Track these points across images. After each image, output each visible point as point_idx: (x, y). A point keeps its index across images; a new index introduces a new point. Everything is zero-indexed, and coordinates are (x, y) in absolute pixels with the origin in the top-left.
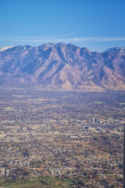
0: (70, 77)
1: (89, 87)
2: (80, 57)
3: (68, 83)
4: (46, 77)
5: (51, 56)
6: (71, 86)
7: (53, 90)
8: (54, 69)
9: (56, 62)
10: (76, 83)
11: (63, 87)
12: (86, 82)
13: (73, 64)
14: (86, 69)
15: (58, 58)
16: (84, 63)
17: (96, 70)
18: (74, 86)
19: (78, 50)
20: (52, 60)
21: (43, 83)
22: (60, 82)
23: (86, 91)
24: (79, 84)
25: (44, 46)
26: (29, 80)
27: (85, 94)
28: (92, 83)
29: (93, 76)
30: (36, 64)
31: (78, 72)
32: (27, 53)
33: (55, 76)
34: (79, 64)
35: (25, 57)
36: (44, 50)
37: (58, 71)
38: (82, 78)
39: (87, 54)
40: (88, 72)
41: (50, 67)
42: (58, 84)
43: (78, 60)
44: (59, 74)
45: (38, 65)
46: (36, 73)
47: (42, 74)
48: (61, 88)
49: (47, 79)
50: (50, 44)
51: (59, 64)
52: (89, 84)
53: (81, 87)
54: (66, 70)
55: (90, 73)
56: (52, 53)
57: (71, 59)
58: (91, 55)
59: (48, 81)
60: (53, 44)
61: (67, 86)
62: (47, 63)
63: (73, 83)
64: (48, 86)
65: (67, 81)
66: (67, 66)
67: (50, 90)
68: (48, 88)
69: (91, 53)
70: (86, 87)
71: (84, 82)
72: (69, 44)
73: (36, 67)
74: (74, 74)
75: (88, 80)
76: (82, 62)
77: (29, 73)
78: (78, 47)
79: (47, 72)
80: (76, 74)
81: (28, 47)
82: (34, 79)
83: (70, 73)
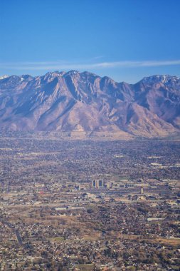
0: (83, 120)
1: (111, 134)
2: (99, 91)
3: (80, 129)
4: (48, 120)
5: (57, 89)
6: (85, 133)
7: (58, 139)
8: (61, 108)
9: (63, 98)
10: (92, 128)
11: (72, 134)
12: (106, 127)
13: (89, 101)
14: (107, 107)
15: (67, 93)
16: (104, 99)
17: (121, 108)
18: (89, 134)
19: (97, 81)
20: (57, 96)
21: (44, 130)
22: (69, 128)
23: (106, 139)
24: (96, 129)
25: (49, 75)
27: (103, 144)
28: (115, 127)
29: (118, 118)
30: (34, 102)
31: (96, 112)
32: (24, 85)
33: (62, 119)
34: (97, 100)
35: (21, 92)
36: (49, 81)
37: (66, 111)
38: (101, 120)
39: (110, 85)
40: (110, 112)
41: (54, 106)
42: (66, 130)
43: (95, 95)
44: (68, 116)
45: (37, 104)
46: (35, 116)
47: (43, 117)
48: (69, 135)
49: (50, 124)
50: (57, 72)
51: (67, 101)
52: (110, 130)
53: (99, 134)
54: (78, 109)
55: (112, 113)
56: (58, 86)
57: (85, 94)
58: (116, 87)
59: (51, 127)
60: (61, 73)
61: (79, 133)
62: (51, 100)
63: (87, 129)
64: (51, 134)
65: (78, 125)
66: (79, 104)
67: (54, 138)
68: (52, 137)
69: (116, 84)
70: (106, 133)
71: (103, 127)
72: (85, 73)
73: (35, 106)
74: (89, 115)
75: (110, 123)
76: (101, 98)
77: (25, 116)
78: (97, 77)
79: (50, 113)
80: (93, 115)
81: (26, 77)
82: (31, 124)
83: (84, 114)
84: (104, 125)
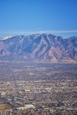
0: (55, 54)
1: (68, 61)
2: (59, 42)
3: (54, 58)
4: (40, 54)
6: (56, 60)
7: (46, 63)
8: (44, 49)
9: (45, 45)
10: (59, 58)
11: (51, 60)
12: (66, 58)
13: (55, 47)
14: (63, 49)
15: (46, 43)
16: (62, 46)
17: (70, 50)
18: (59, 60)
19: (56, 38)
20: (42, 44)
21: (38, 58)
22: (49, 58)
23: (66, 63)
24: (61, 58)
25: (34, 35)
26: (30, 56)
28: (69, 58)
29: (69, 54)
31: (60, 51)
32: (23, 40)
33: (46, 54)
34: (59, 46)
35: (22, 43)
36: (34, 38)
37: (47, 51)
38: (63, 55)
39: (62, 40)
40: (65, 51)
41: (41, 48)
42: (48, 59)
43: (58, 44)
44: (48, 53)
46: (33, 53)
47: (37, 53)
48: (50, 61)
50: (37, 34)
51: (47, 46)
53: (63, 60)
54: (52, 50)
55: (66, 52)
57: (53, 44)
59: (41, 57)
61: (54, 60)
62: (39, 46)
63: (57, 58)
64: (42, 60)
65: (54, 57)
66: (52, 48)
67: (44, 62)
70: (66, 60)
71: (64, 58)
72: (50, 35)
73: (32, 48)
74: (57, 52)
75: (67, 56)
76: (60, 45)
77: (29, 53)
78: (56, 36)
79: (40, 52)
80: (59, 52)
81: (23, 36)
82: (32, 56)
83: (55, 52)
84: (65, 57)
